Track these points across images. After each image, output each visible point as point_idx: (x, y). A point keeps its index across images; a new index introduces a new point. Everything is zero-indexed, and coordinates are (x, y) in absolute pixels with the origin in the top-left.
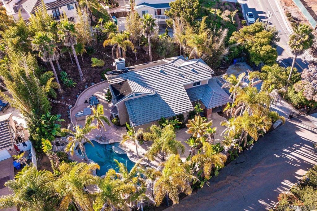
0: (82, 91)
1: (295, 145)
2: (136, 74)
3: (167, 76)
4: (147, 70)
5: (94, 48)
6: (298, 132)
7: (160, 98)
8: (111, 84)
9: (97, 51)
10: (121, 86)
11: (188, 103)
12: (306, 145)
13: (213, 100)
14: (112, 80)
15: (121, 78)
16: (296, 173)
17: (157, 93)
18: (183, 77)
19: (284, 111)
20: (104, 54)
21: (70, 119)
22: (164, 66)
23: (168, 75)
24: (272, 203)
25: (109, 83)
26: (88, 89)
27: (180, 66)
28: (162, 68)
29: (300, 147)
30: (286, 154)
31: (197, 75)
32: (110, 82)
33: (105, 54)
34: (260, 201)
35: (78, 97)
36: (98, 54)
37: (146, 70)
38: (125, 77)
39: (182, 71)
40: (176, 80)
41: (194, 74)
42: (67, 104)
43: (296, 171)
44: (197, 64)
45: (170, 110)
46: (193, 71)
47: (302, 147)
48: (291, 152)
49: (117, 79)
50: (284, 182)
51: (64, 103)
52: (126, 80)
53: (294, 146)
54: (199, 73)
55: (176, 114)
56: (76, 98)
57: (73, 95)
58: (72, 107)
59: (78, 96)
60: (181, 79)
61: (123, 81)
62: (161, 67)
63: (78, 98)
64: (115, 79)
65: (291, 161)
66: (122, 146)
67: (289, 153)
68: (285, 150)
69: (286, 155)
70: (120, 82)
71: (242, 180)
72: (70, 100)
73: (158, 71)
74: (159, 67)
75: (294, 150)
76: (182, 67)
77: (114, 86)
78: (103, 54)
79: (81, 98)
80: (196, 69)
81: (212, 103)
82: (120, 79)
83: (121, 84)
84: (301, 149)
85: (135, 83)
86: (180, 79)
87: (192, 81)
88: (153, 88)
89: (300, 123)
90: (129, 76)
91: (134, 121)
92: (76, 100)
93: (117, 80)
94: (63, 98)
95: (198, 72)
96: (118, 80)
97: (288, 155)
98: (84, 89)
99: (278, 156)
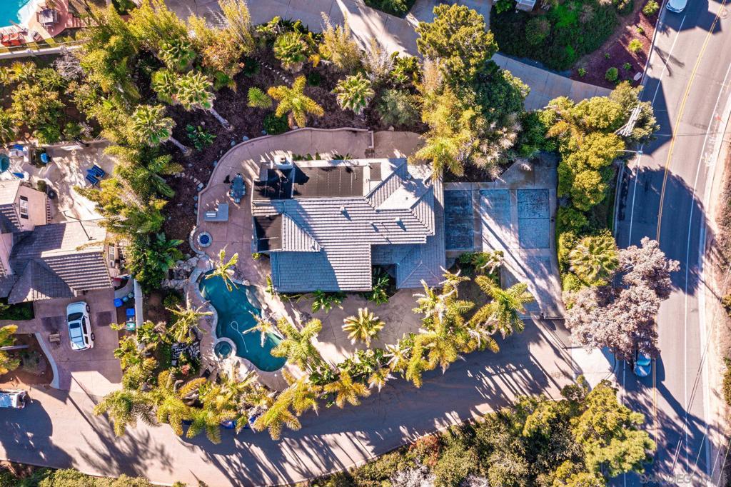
0: (226, 150)
1: (509, 366)
2: (299, 206)
3: (350, 222)
4: (320, 203)
5: (259, 59)
6: (534, 344)
7: (325, 258)
8: (256, 215)
9: (265, 64)
10: (270, 223)
11: (366, 277)
12: (526, 371)
13: (412, 277)
14: (258, 208)
15: (273, 208)
16: (477, 407)
17: (323, 249)
18: (377, 230)
19: (542, 300)
20: (278, 73)
21: (196, 215)
22: (350, 202)
23: (353, 222)
24: (416, 434)
25: (252, 212)
26: (235, 149)
27: (380, 208)
28: (346, 206)
29: (515, 371)
30: (483, 375)
31: (402, 233)
32: (255, 211)
33: (280, 74)
34: (401, 428)
35: (216, 164)
36: (265, 73)
37: (318, 203)
38: (281, 207)
39: (379, 220)
40: (362, 234)
41: (398, 230)
42: (195, 180)
43: (478, 405)
44: (411, 212)
45: (334, 281)
46: (400, 223)
47: (519, 372)
48: (494, 375)
49: (266, 208)
50: (450, 414)
51: (191, 177)
52: (280, 215)
53: (507, 367)
54: (407, 230)
55: (341, 289)
56: (212, 168)
57: (209, 157)
58: (202, 188)
59: (216, 162)
60: (371, 234)
61: (275, 214)
62: (346, 202)
63: (215, 169)
64: (264, 208)
65: (483, 388)
66: (258, 294)
67: (489, 375)
68: (489, 370)
69: (483, 377)
70: (270, 216)
71: (397, 394)
72: (201, 169)
73: (338, 209)
74: (343, 202)
75: (502, 373)
76: (383, 211)
77: (259, 221)
78: (275, 73)
79: (221, 167)
80: (405, 220)
81: (409, 280)
82: (270, 211)
83: (271, 219)
84: (514, 374)
85: (293, 223)
86: (369, 234)
87: (388, 241)
88: (320, 238)
89: (551, 330)
90: (288, 207)
91: (275, 284)
92: (212, 172)
93: (265, 211)
94: (190, 165)
95: (406, 227)
96: (268, 211)
97: (486, 378)
98: (229, 147)
99: (470, 375)
